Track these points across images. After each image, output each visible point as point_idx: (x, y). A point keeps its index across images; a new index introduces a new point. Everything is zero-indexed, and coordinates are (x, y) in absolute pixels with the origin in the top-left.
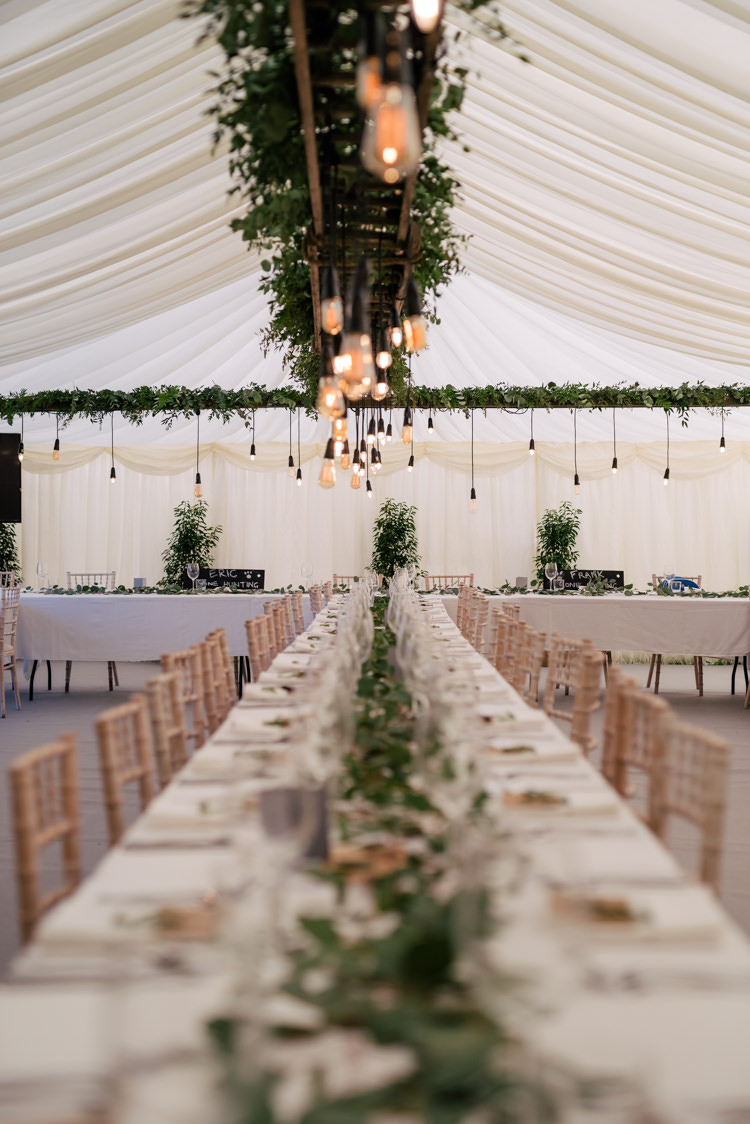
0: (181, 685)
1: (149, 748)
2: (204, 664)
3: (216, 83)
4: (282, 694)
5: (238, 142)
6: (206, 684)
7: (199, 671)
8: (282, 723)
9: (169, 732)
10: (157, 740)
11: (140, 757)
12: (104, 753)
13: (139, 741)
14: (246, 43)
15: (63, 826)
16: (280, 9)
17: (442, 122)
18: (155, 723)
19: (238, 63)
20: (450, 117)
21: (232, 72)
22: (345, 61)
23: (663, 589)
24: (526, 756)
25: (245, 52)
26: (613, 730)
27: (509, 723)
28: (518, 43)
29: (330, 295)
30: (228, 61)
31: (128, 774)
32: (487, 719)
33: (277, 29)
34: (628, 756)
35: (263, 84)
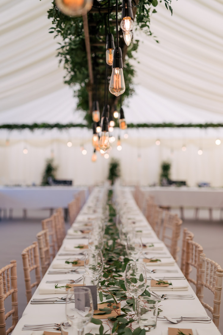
0: (48, 234)
1: (38, 259)
2: (55, 222)
3: (59, 46)
4: (80, 233)
5: (67, 61)
6: (56, 228)
7: (54, 224)
8: (81, 247)
9: (44, 249)
10: (41, 254)
11: (36, 262)
12: (24, 265)
13: (35, 257)
14: (70, 34)
15: (12, 291)
16: (80, 24)
17: (131, 54)
18: (40, 249)
19: (67, 40)
20: (133, 53)
21: (65, 43)
22: (100, 39)
23: (200, 186)
24: (158, 263)
25: (69, 37)
26: (185, 249)
27: (152, 248)
28: (155, 37)
29: (96, 110)
30: (64, 39)
31: (32, 268)
32: (144, 246)
33: (80, 30)
34: (190, 261)
35: (75, 45)
